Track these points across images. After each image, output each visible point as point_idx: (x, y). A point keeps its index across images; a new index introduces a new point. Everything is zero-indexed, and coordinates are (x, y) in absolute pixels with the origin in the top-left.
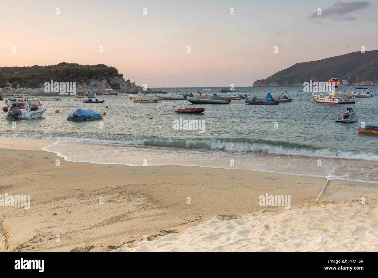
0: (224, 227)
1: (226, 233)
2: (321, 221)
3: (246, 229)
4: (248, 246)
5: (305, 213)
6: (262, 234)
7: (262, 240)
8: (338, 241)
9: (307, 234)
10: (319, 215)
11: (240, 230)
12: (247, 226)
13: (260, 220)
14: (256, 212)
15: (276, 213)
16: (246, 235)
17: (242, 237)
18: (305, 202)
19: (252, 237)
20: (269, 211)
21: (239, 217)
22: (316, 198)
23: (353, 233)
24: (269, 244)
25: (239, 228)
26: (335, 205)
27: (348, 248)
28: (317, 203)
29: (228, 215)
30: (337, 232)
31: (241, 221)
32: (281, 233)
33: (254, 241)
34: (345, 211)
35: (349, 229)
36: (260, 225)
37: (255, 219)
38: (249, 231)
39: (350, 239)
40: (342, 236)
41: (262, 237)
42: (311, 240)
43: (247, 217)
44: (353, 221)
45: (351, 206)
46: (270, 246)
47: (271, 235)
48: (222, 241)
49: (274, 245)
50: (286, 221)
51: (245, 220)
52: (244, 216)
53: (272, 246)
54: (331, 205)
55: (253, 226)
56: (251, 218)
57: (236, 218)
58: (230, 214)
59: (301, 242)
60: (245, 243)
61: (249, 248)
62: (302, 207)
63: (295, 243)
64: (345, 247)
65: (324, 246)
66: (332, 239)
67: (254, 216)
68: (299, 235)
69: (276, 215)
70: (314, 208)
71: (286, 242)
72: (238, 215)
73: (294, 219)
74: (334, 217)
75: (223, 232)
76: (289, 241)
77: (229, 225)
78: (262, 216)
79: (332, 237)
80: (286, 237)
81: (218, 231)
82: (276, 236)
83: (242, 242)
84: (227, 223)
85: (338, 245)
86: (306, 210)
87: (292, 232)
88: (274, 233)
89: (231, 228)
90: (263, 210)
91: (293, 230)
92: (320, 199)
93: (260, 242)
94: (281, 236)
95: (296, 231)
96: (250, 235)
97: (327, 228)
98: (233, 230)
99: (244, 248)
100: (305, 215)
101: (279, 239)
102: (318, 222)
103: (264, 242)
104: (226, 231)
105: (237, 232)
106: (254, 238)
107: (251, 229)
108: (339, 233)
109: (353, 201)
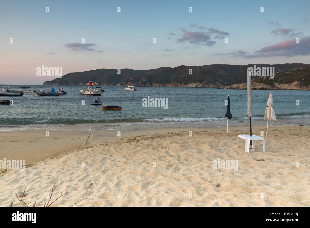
0: (24, 173)
1: (25, 176)
2: (84, 158)
3: (39, 171)
4: (41, 181)
5: (75, 155)
6: (50, 172)
7: (50, 175)
8: (94, 167)
9: (77, 167)
10: (83, 155)
11: (35, 173)
12: (40, 169)
13: (48, 164)
14: (46, 160)
15: (58, 158)
16: (39, 175)
17: (37, 177)
18: (76, 149)
19: (43, 176)
20: (54, 158)
21: (34, 165)
22: (82, 146)
23: (101, 162)
24: (54, 177)
25: (35, 171)
26: (92, 148)
27: (98, 170)
28: (82, 149)
29: (27, 165)
30: (93, 162)
31: (36, 167)
32: (62, 169)
33: (44, 177)
34: (97, 150)
35: (99, 159)
36: (48, 167)
37: (45, 164)
38: (41, 172)
39: (99, 165)
40: (95, 164)
41: (50, 174)
42: (79, 170)
43: (40, 164)
44: (101, 155)
45: (100, 147)
46: (54, 178)
47: (56, 172)
48: (22, 182)
49: (57, 177)
50: (64, 162)
51: (38, 166)
52: (38, 164)
53: (55, 178)
54: (90, 149)
55: (44, 169)
56: (43, 163)
57: (32, 166)
58: (28, 164)
59: (73, 172)
60: (39, 180)
61: (41, 182)
62: (74, 152)
63: (70, 173)
64: (97, 169)
65: (86, 171)
66: (90, 167)
67: (45, 162)
68: (72, 168)
69: (59, 159)
70: (81, 152)
71: (65, 174)
72: (34, 163)
73: (69, 160)
74: (91, 155)
75: (23, 176)
76: (66, 173)
77: (27, 171)
78: (50, 161)
79: (91, 166)
80: (64, 171)
81: (19, 176)
82: (59, 171)
83: (36, 180)
84: (25, 170)
85: (93, 169)
86: (76, 153)
87: (68, 167)
88: (57, 170)
89: (29, 172)
90: (51, 158)
91: (69, 166)
92: (84, 146)
93: (48, 177)
94: (62, 171)
95: (71, 166)
96: (42, 175)
97: (88, 161)
98: (30, 174)
99: (38, 183)
100: (76, 157)
101: (61, 173)
102: (83, 159)
103: (51, 177)
104: (25, 175)
105: (32, 174)
106: (45, 176)
107: (43, 170)
108: (94, 163)
109: (101, 145)
